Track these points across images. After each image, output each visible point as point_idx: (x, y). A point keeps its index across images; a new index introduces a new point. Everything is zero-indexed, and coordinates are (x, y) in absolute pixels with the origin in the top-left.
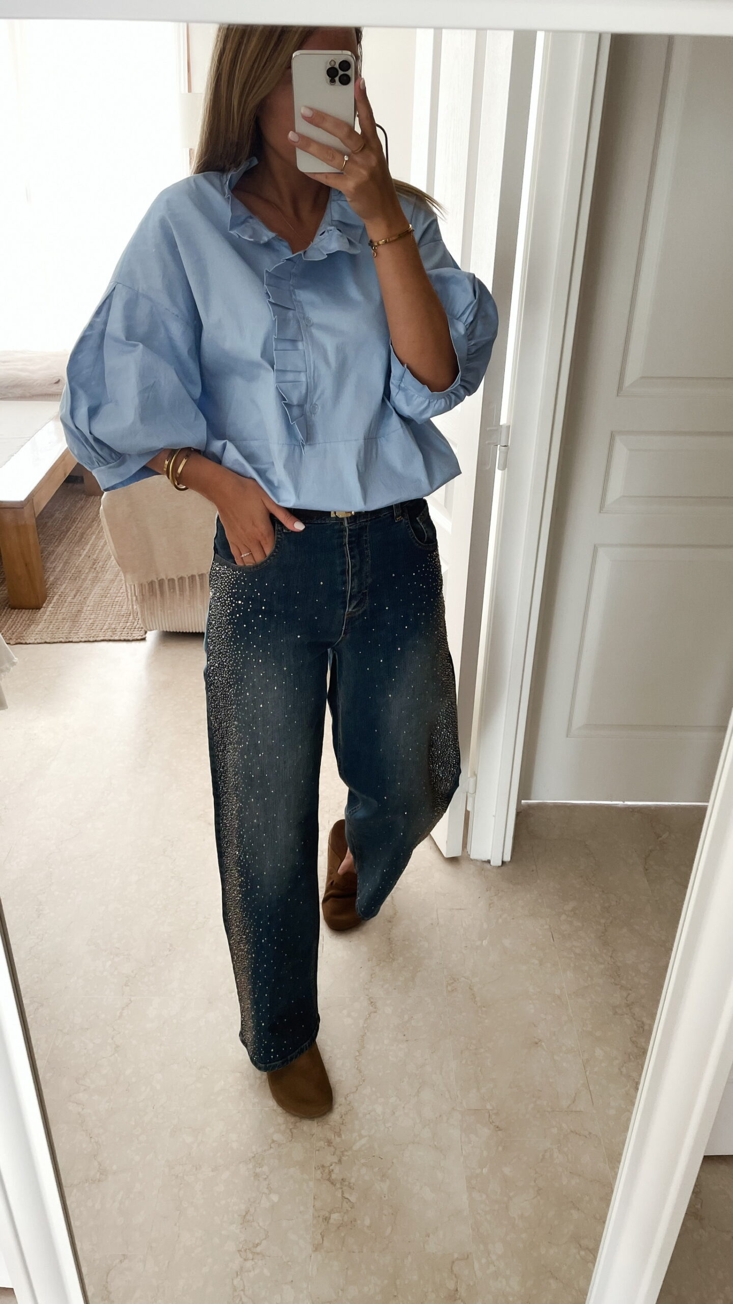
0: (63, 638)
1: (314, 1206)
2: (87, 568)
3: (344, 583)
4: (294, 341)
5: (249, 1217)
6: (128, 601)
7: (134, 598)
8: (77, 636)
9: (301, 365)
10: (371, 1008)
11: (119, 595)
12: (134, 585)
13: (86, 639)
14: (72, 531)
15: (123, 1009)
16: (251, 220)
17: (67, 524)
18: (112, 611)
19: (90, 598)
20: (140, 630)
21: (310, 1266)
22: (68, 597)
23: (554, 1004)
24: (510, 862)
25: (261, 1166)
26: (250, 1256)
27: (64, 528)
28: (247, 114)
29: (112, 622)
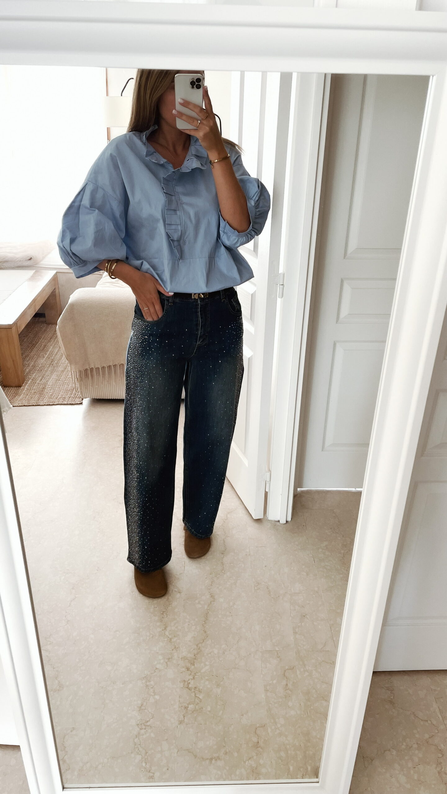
0: (34, 403)
1: (179, 701)
2: (48, 364)
3: (197, 330)
4: (175, 210)
5: (143, 708)
6: (72, 381)
7: (76, 379)
8: (43, 402)
9: (178, 222)
10: (211, 599)
11: (67, 379)
12: (76, 372)
13: (48, 404)
14: (39, 344)
15: (71, 601)
16: (155, 154)
17: (36, 340)
18: (63, 388)
19: (50, 381)
20: (79, 398)
21: (177, 732)
22: (37, 381)
23: (314, 596)
24: (291, 521)
25: (149, 681)
26: (144, 727)
27: (34, 342)
28: (153, 102)
29: (63, 394)
